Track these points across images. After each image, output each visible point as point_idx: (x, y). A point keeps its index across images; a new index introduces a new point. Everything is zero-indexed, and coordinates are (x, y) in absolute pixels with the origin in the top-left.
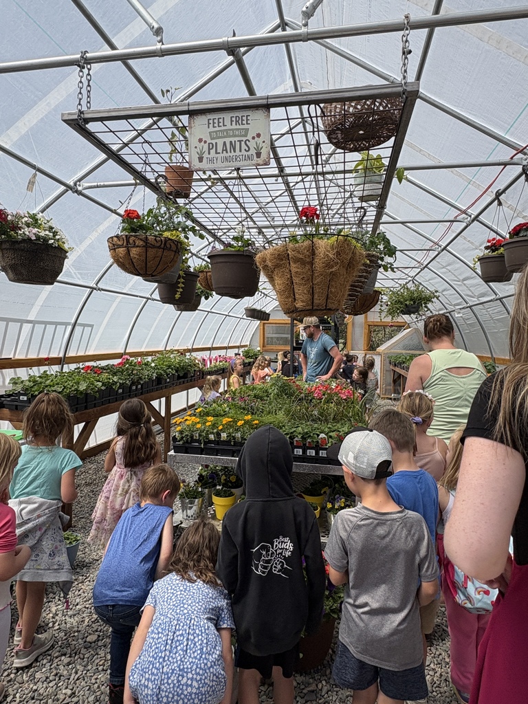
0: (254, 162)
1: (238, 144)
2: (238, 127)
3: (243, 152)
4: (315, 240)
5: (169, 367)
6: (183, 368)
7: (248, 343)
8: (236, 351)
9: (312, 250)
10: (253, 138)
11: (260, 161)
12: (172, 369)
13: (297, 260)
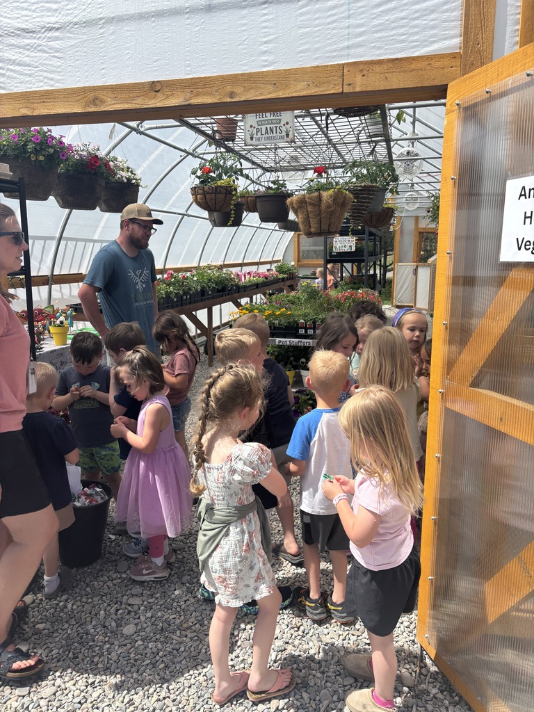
0: (285, 140)
1: (275, 128)
2: (275, 118)
3: (278, 134)
4: (321, 192)
5: (210, 280)
6: (220, 282)
7: (281, 258)
8: (268, 266)
9: (320, 198)
10: (284, 125)
11: (289, 139)
12: (212, 283)
13: (311, 204)
